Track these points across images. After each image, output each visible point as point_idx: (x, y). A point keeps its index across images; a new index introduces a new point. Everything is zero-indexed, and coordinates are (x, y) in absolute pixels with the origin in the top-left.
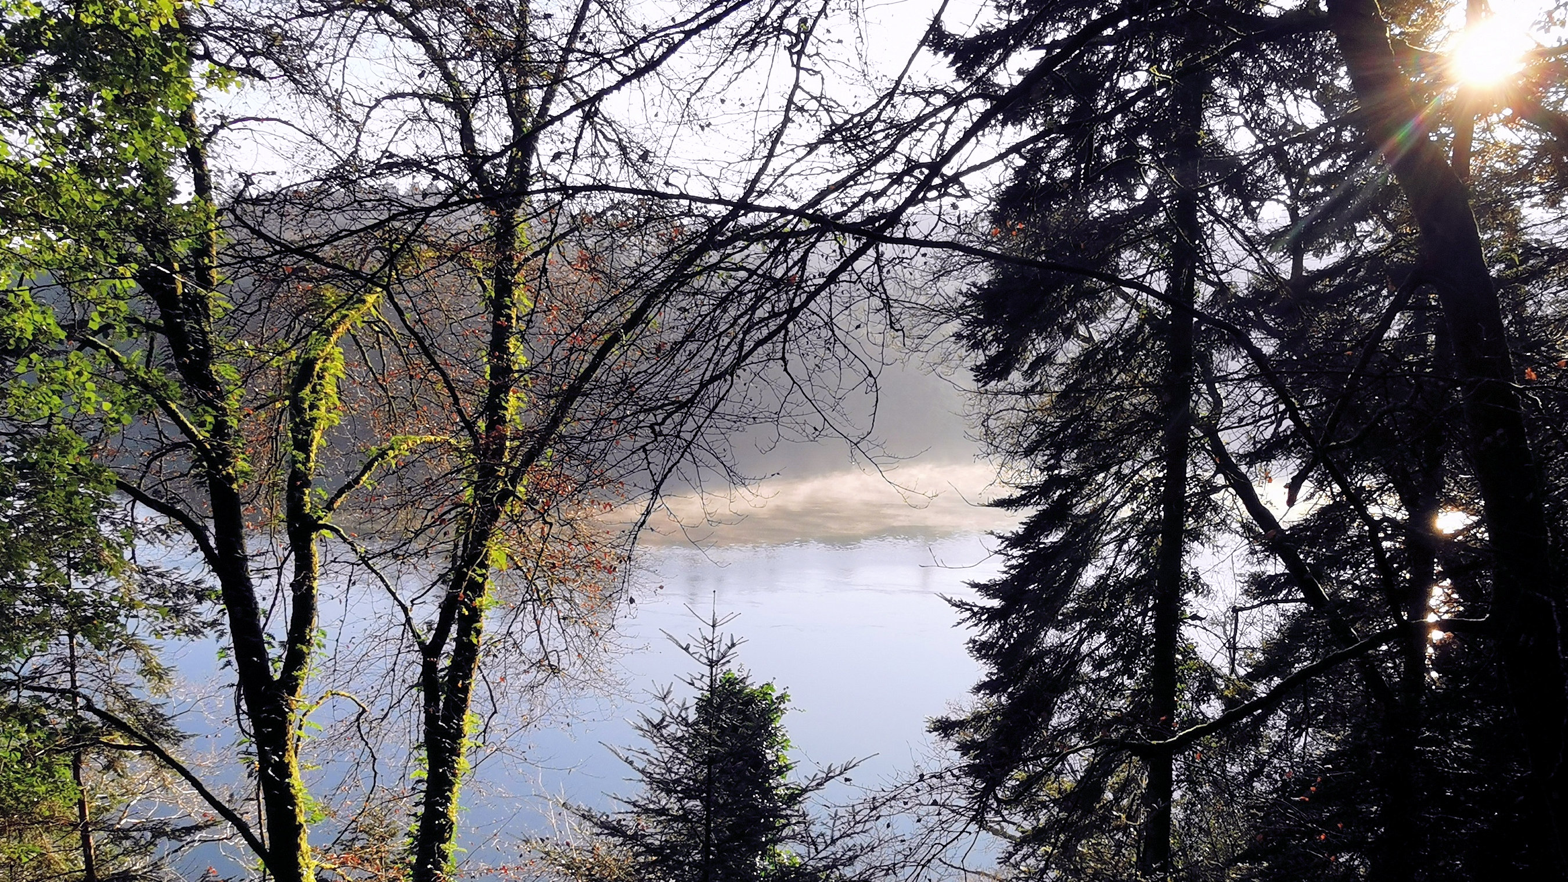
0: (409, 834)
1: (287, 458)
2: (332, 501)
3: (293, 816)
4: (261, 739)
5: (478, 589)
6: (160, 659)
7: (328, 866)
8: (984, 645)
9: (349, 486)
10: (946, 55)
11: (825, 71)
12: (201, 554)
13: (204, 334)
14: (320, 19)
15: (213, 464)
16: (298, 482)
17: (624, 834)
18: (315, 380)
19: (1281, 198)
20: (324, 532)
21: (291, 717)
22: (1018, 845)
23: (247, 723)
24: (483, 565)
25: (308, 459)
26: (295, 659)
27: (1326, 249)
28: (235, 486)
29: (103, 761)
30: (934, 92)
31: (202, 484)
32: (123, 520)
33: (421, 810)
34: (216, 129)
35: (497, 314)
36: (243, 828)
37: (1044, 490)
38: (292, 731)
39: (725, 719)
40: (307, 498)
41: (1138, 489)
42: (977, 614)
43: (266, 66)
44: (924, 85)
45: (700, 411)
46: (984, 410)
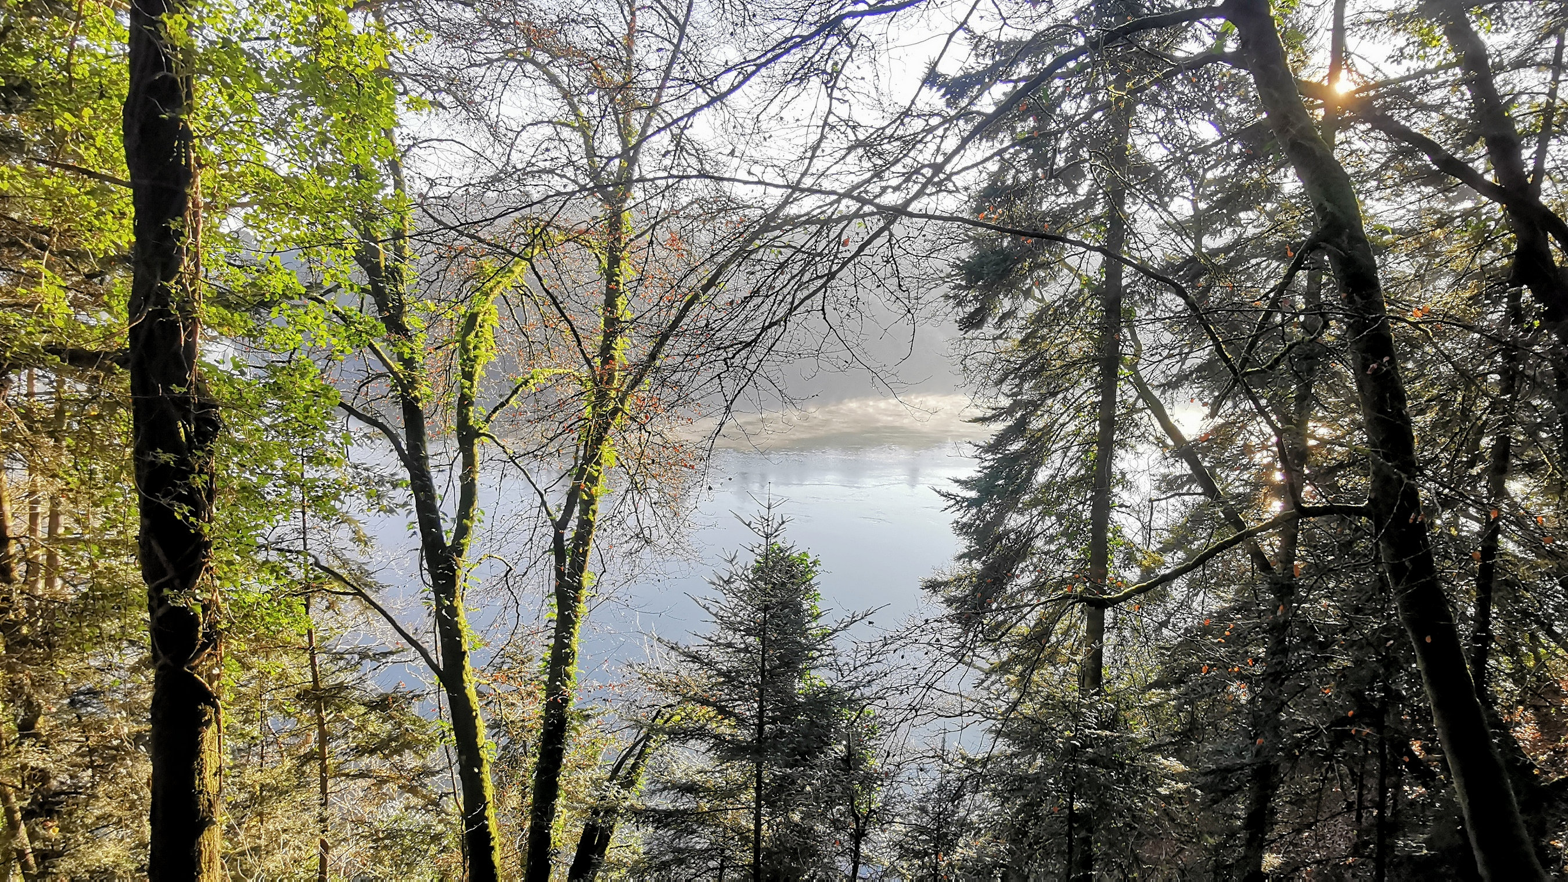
0: (543, 660)
1: (458, 384)
2: (490, 416)
3: (459, 644)
4: (438, 590)
5: (593, 480)
6: (366, 531)
7: (485, 681)
8: (964, 525)
9: (502, 405)
10: (939, 90)
11: (852, 100)
12: (396, 454)
13: (399, 294)
14: (484, 69)
15: (405, 389)
16: (465, 402)
17: (701, 662)
18: (478, 328)
19: (1186, 194)
20: (483, 438)
21: (459, 572)
22: (988, 674)
23: (428, 578)
24: (598, 463)
25: (472, 385)
26: (462, 531)
27: (1219, 232)
28: (420, 405)
29: (325, 603)
30: (932, 115)
31: (397, 403)
32: (341, 430)
33: (552, 642)
34: (410, 147)
35: (610, 280)
36: (424, 654)
37: (1010, 411)
38: (459, 583)
39: (777, 577)
40: (471, 414)
41: (1079, 409)
42: (959, 502)
43: (448, 100)
44: (927, 109)
45: (760, 350)
46: (963, 353)
